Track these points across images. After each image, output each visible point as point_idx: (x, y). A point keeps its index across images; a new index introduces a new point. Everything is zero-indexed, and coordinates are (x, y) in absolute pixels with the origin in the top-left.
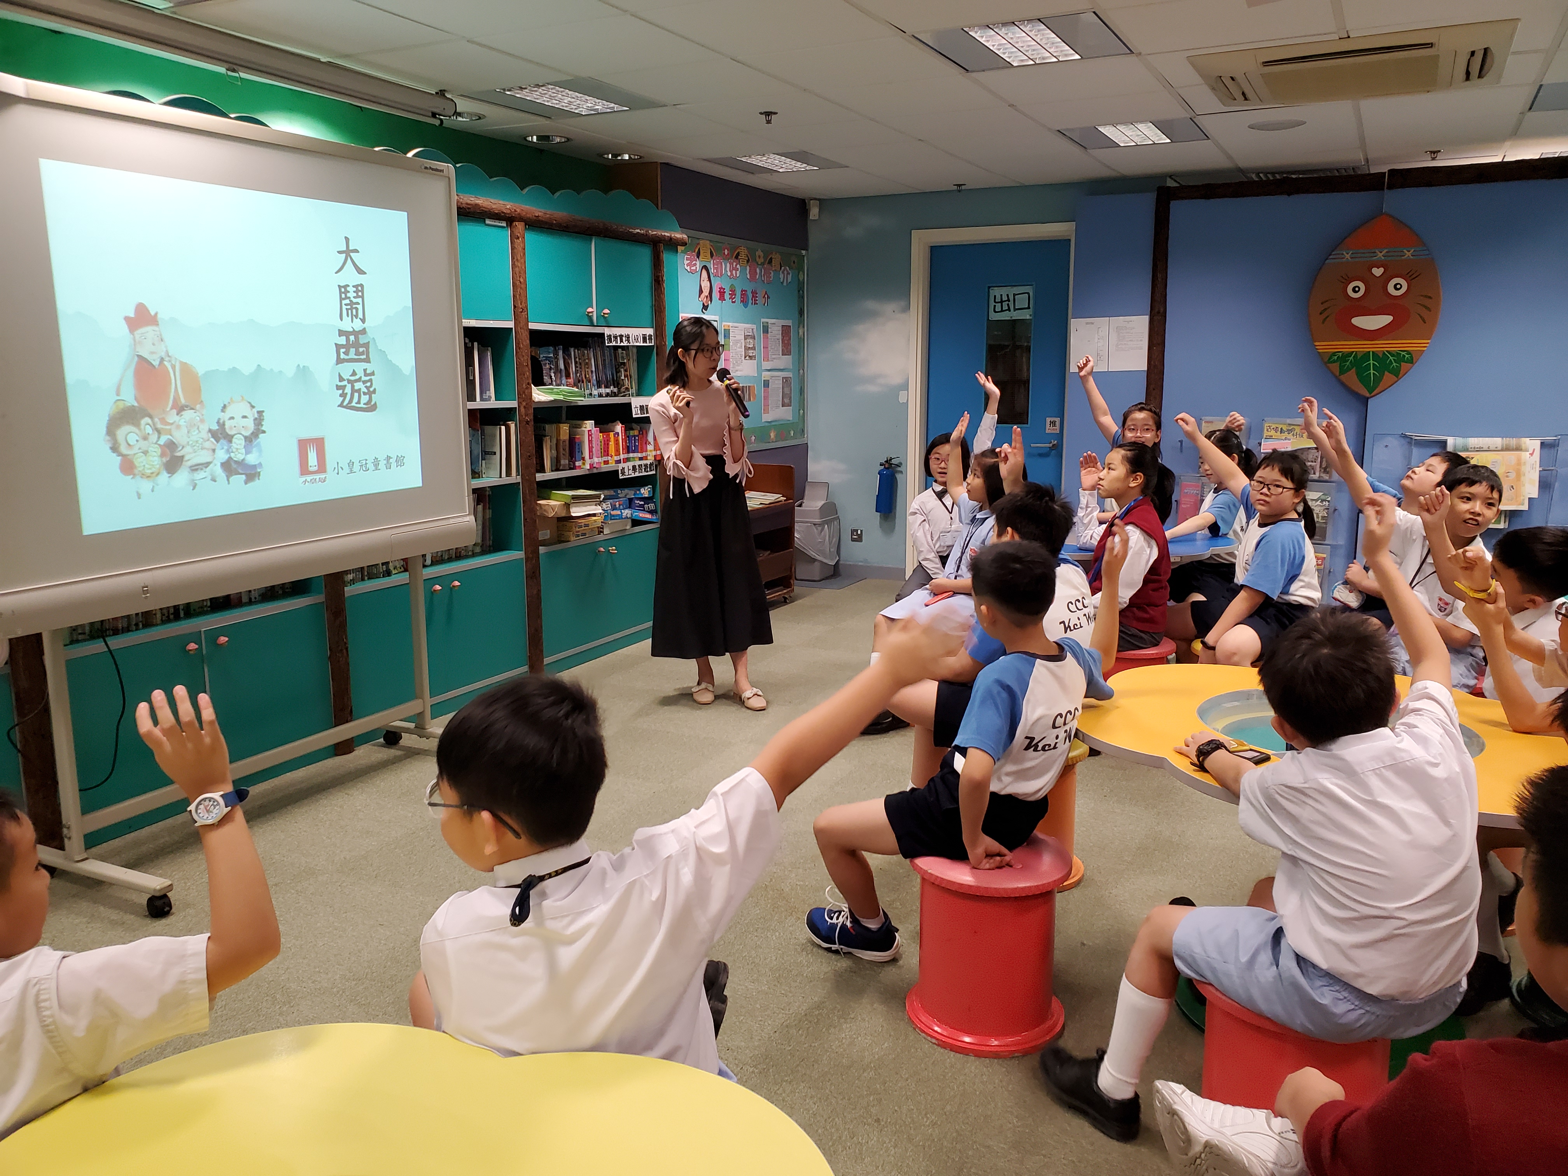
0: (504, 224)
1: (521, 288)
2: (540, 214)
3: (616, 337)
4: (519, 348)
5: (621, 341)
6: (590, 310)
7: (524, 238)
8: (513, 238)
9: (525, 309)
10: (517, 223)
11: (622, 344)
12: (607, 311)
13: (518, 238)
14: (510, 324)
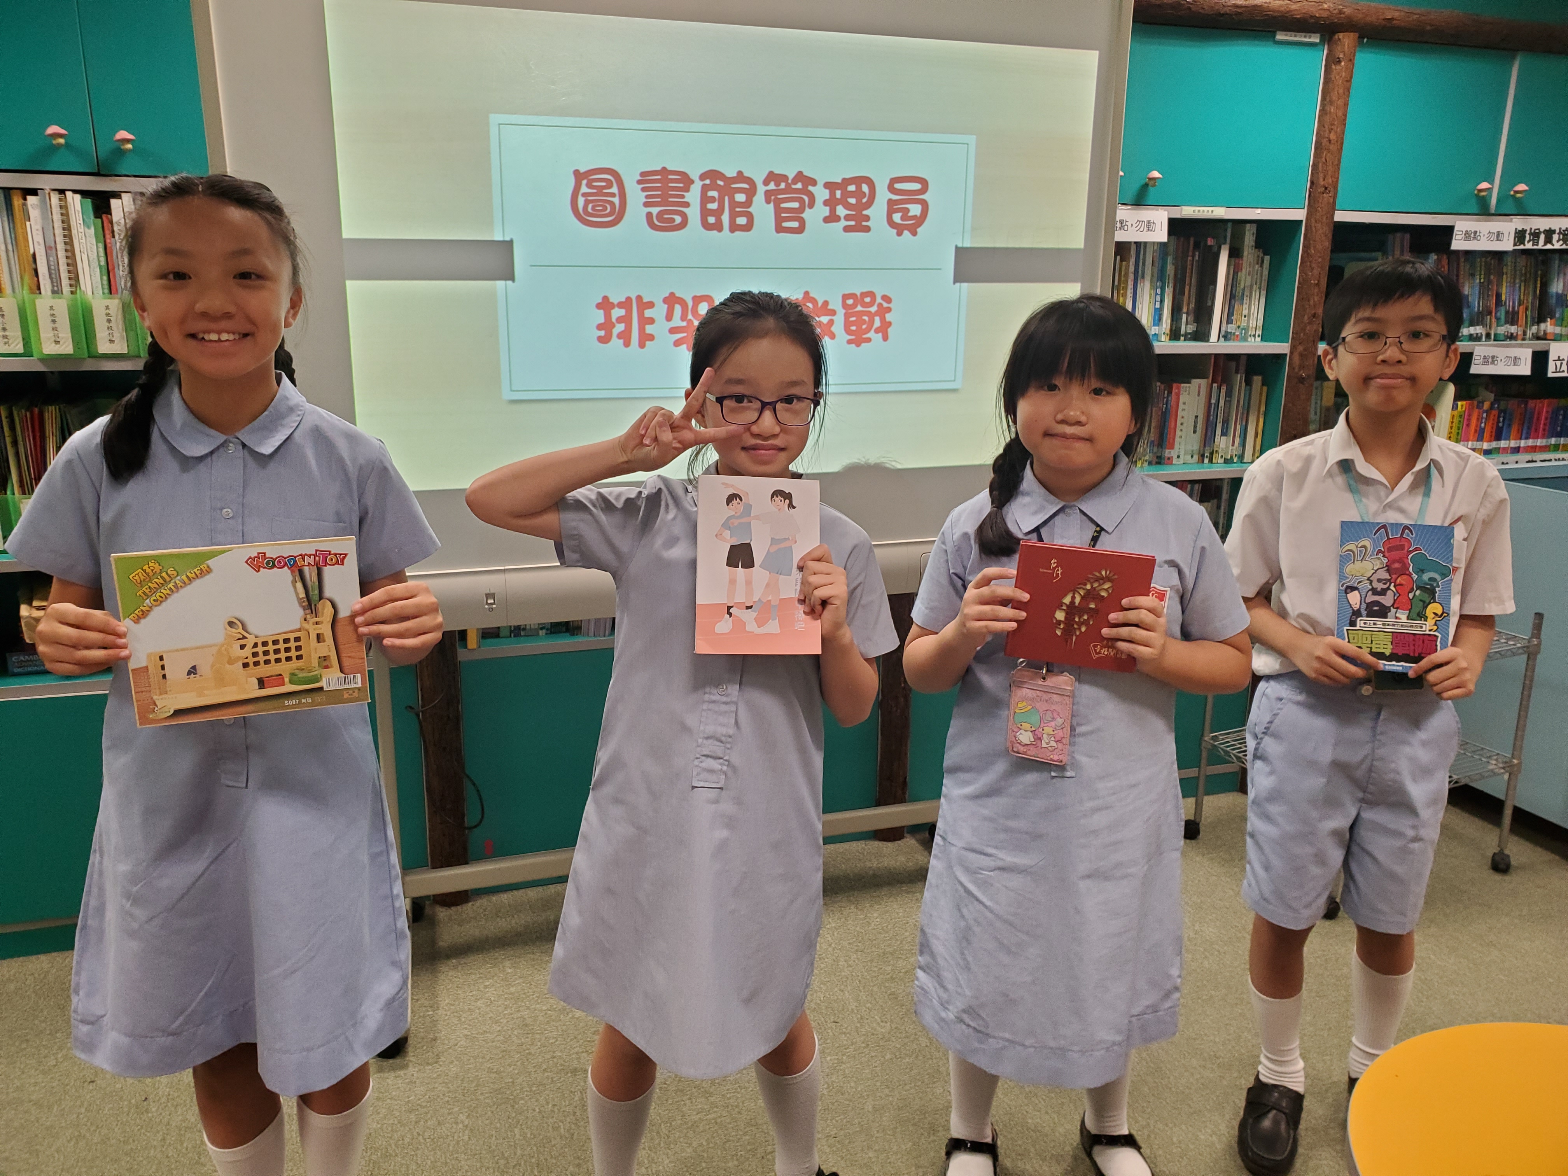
0: (1315, 39)
1: (1329, 150)
2: (1397, 14)
3: (1536, 235)
4: (1308, 254)
5: (1548, 240)
6: (1484, 185)
7: (1351, 60)
8: (1332, 61)
9: (1332, 188)
10: (1341, 35)
11: (1549, 246)
12: (1522, 187)
13: (1339, 62)
14: (1299, 214)
